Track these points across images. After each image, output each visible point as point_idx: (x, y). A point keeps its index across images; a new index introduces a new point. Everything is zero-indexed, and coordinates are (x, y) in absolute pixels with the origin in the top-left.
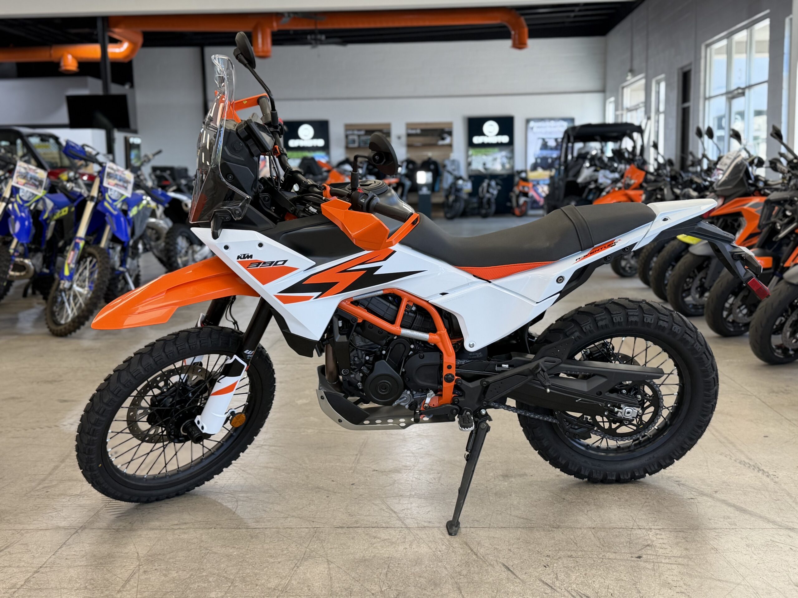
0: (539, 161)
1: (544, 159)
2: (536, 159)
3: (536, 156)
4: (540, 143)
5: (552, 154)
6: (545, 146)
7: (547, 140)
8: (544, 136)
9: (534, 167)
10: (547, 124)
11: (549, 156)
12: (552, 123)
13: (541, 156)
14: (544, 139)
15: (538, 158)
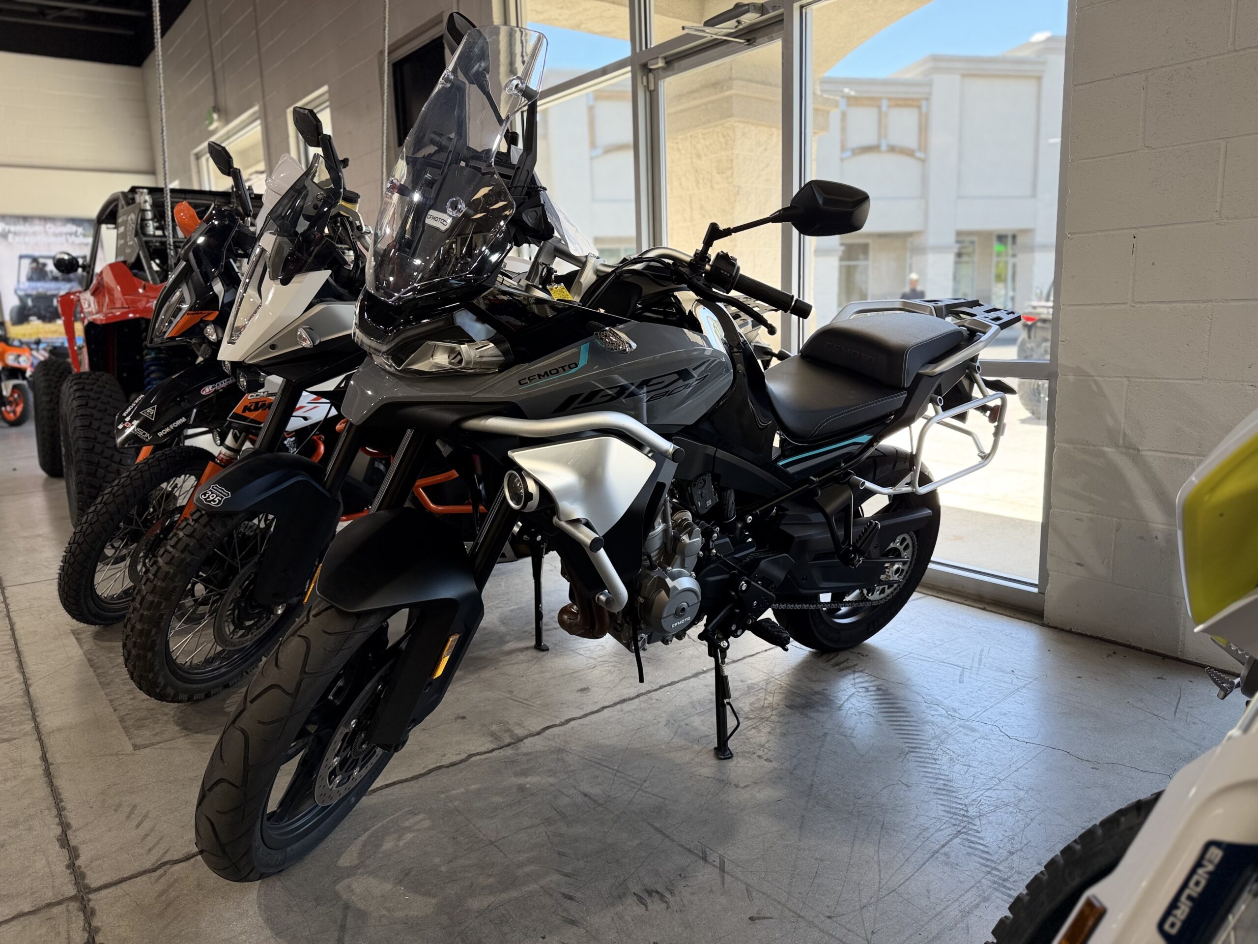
0: (30, 302)
1: (43, 299)
2: (21, 299)
3: (21, 293)
4: (26, 264)
5: (59, 289)
6: (38, 272)
7: (42, 261)
8: (36, 253)
9: (22, 316)
10: (38, 227)
11: (50, 293)
12: (51, 227)
13: (34, 293)
14: (35, 260)
15: (28, 296)
